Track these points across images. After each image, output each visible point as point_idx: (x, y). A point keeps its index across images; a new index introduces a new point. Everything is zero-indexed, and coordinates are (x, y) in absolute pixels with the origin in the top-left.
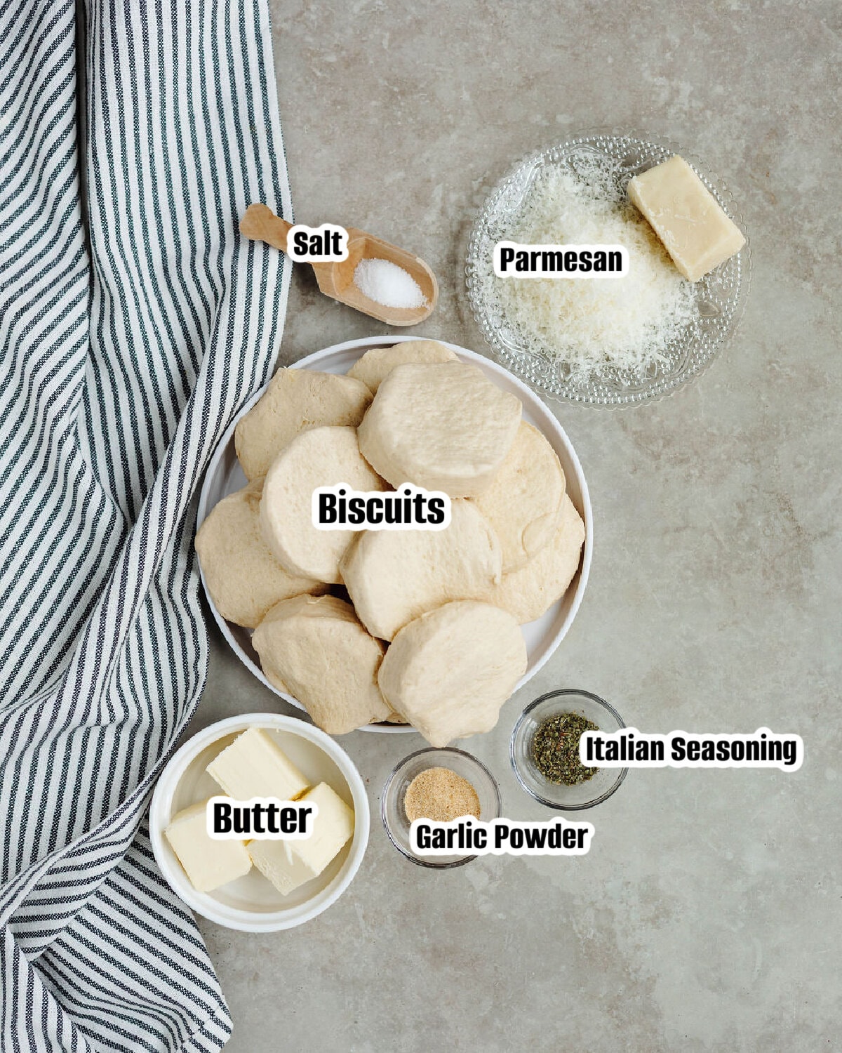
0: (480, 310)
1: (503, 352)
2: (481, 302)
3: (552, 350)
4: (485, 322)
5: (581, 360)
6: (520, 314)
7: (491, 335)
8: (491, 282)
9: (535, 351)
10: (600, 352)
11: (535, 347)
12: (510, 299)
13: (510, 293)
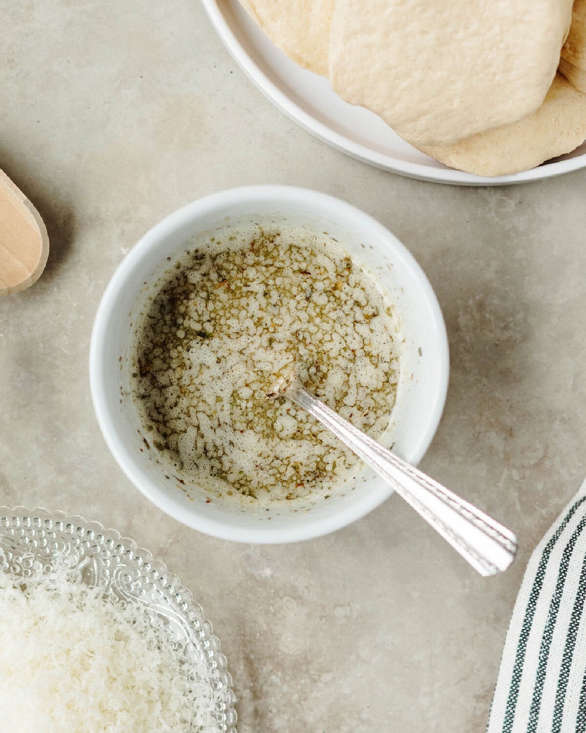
0: (217, 674)
1: (185, 607)
2: (216, 685)
3: (109, 605)
4: (211, 654)
5: (64, 588)
6: (155, 664)
7: (202, 634)
8: (198, 716)
9: (135, 605)
10: (34, 599)
11: (135, 611)
12: (171, 688)
13: (170, 695)
